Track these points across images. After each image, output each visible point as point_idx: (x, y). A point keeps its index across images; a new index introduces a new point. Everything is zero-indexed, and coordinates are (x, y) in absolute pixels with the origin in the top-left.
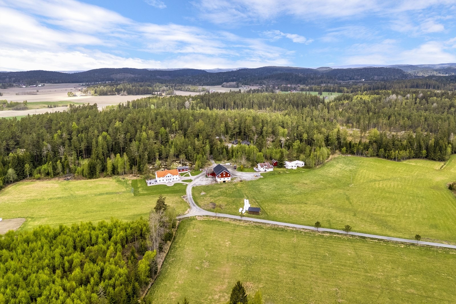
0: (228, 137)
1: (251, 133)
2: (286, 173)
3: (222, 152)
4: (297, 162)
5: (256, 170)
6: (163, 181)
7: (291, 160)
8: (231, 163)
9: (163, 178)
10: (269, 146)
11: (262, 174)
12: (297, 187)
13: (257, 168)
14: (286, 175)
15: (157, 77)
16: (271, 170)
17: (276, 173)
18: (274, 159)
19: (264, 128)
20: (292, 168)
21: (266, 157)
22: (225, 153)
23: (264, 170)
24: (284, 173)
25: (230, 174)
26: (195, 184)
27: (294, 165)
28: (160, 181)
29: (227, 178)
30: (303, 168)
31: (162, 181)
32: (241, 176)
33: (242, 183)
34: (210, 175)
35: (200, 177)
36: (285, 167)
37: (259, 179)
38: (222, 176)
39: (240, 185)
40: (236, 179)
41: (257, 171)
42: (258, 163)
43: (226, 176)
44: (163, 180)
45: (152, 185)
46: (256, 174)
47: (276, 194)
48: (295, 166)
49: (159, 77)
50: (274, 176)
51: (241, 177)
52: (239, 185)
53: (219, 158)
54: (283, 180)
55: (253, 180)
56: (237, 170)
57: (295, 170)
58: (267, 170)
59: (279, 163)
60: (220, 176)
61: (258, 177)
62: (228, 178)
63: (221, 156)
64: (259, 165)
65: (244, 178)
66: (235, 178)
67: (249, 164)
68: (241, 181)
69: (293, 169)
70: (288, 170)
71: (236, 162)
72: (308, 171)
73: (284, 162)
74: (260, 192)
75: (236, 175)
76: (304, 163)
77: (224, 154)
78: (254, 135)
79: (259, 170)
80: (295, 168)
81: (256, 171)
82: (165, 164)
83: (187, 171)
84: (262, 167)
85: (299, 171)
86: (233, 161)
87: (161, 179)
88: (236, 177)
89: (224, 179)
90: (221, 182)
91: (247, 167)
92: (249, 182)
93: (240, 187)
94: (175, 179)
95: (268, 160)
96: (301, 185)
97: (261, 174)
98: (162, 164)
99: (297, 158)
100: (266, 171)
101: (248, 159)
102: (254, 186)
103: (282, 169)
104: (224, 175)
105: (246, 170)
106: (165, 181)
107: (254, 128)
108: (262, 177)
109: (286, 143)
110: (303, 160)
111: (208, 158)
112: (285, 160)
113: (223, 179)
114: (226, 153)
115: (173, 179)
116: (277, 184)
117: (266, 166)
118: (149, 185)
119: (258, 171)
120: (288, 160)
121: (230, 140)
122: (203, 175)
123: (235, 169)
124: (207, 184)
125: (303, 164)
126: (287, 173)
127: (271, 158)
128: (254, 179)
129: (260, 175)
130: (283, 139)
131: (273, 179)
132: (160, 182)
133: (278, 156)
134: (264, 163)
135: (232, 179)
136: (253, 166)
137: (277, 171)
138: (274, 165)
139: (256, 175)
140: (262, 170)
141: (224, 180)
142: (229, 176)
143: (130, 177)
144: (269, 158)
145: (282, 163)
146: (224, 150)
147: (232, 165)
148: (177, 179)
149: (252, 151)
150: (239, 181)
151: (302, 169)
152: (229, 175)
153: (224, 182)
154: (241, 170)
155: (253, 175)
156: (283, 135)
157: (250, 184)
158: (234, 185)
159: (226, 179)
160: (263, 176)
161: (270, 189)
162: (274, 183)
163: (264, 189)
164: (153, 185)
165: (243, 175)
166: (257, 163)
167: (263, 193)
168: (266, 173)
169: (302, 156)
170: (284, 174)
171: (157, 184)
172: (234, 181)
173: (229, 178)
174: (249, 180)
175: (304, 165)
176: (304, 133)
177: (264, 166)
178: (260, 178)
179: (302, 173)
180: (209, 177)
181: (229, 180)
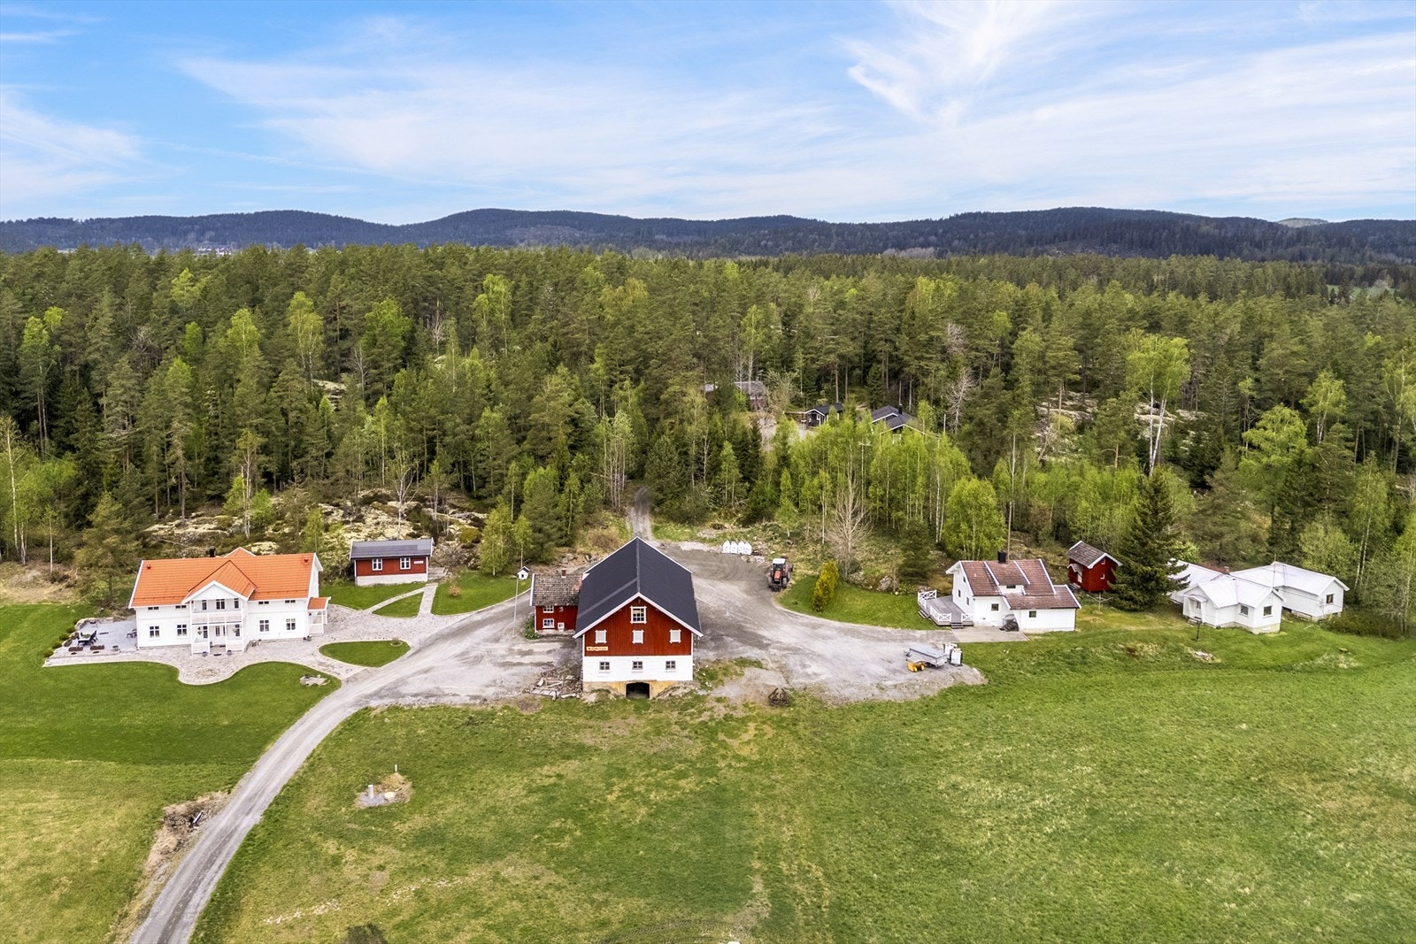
0: (786, 386)
1: (933, 365)
2: (1190, 661)
3: (716, 468)
4: (1276, 574)
5: (933, 612)
6: (179, 640)
7: (1223, 559)
8: (762, 546)
9: (180, 617)
10: (1057, 455)
11: (980, 652)
12: (1325, 821)
13: (946, 593)
14: (1193, 682)
15: (657, 237)
16: (1062, 621)
17: (1098, 651)
18: (1091, 542)
19: (1025, 334)
20: (1243, 621)
21: (1023, 524)
22: (730, 470)
23: (997, 619)
24: (1177, 659)
25: (686, 634)
26: (392, 691)
27: (1256, 599)
28: (155, 631)
29: (662, 659)
30: (1333, 625)
31: (168, 637)
32: (795, 650)
33: (779, 723)
34: (558, 617)
35: (485, 632)
36: (1178, 609)
37: (944, 694)
38: (620, 645)
39: (760, 734)
40: (749, 672)
41: (940, 618)
42: (953, 558)
43: (657, 644)
44: (182, 630)
45: (81, 657)
46: (923, 644)
47: (1101, 898)
48: (1268, 610)
49: (665, 237)
50: (1077, 679)
51: (792, 661)
52: (745, 744)
53: (688, 504)
54: (1164, 727)
55: (892, 695)
56: (782, 602)
57: (1263, 639)
58: (1022, 618)
59: (1127, 570)
60: (601, 636)
61: (944, 680)
62: (670, 665)
63: (705, 491)
64: (959, 574)
65: (813, 668)
66: (743, 662)
67: (885, 564)
68: (779, 700)
69: (1247, 631)
70: (1200, 631)
71: (797, 537)
72: (1390, 660)
73: (1176, 570)
74: (925, 845)
75: (759, 643)
76: (1339, 592)
77: (725, 475)
78: (953, 376)
79: (957, 612)
80: (1270, 625)
81: (929, 623)
83: (422, 577)
84: (983, 588)
85: (1311, 656)
86: (775, 529)
87: (167, 618)
88: (753, 653)
89: (637, 665)
90: (603, 692)
91: (872, 586)
92: (848, 710)
93: (752, 767)
95: (1037, 542)
96: (1360, 801)
97: (971, 655)
99: (1282, 547)
100: (1012, 626)
101: (882, 524)
102: (885, 763)
103: (1151, 623)
104: (638, 637)
105: (859, 602)
106: (192, 634)
107: (952, 333)
108: (973, 676)
109: (1174, 445)
110: (1329, 568)
111: (616, 497)
112: (1175, 554)
113: (622, 670)
114: (736, 471)
115: (264, 626)
116: (1109, 773)
117: (1019, 589)
118: (59, 657)
119: (946, 618)
120: (1202, 553)
121: (797, 402)
123: (776, 586)
124: (490, 693)
125: (1330, 599)
126: (1203, 665)
127: (1063, 534)
128: (901, 686)
129: (956, 658)
130: (1155, 421)
131: (1073, 708)
132: (155, 641)
133: (1121, 517)
134: (1002, 558)
135: (705, 675)
136: (915, 575)
137: (1108, 639)
138: (1084, 588)
139: (916, 659)
140: (983, 615)
141: (639, 676)
142: (683, 648)
143: (25, 585)
144: (1048, 526)
145: (1148, 578)
146: (728, 448)
147: (760, 560)
148: (291, 626)
149: (919, 466)
150: (761, 702)
151: (1331, 636)
152: (675, 637)
153: (638, 689)
154: (819, 602)
155: (894, 650)
156: (1154, 393)
157: (855, 731)
158: (708, 731)
159: (654, 669)
160: (986, 672)
161: (1040, 817)
162: (1082, 750)
163: (978, 811)
164: (87, 658)
165: (818, 646)
166: (949, 555)
167: (958, 862)
168: (1012, 647)
169: (1322, 534)
170: (1171, 667)
172: (718, 693)
173: (678, 659)
174: (853, 694)
175: (1337, 607)
176: (1312, 377)
177: (1003, 590)
178: (959, 690)
179: (1336, 671)
180: (545, 632)
181: (679, 682)
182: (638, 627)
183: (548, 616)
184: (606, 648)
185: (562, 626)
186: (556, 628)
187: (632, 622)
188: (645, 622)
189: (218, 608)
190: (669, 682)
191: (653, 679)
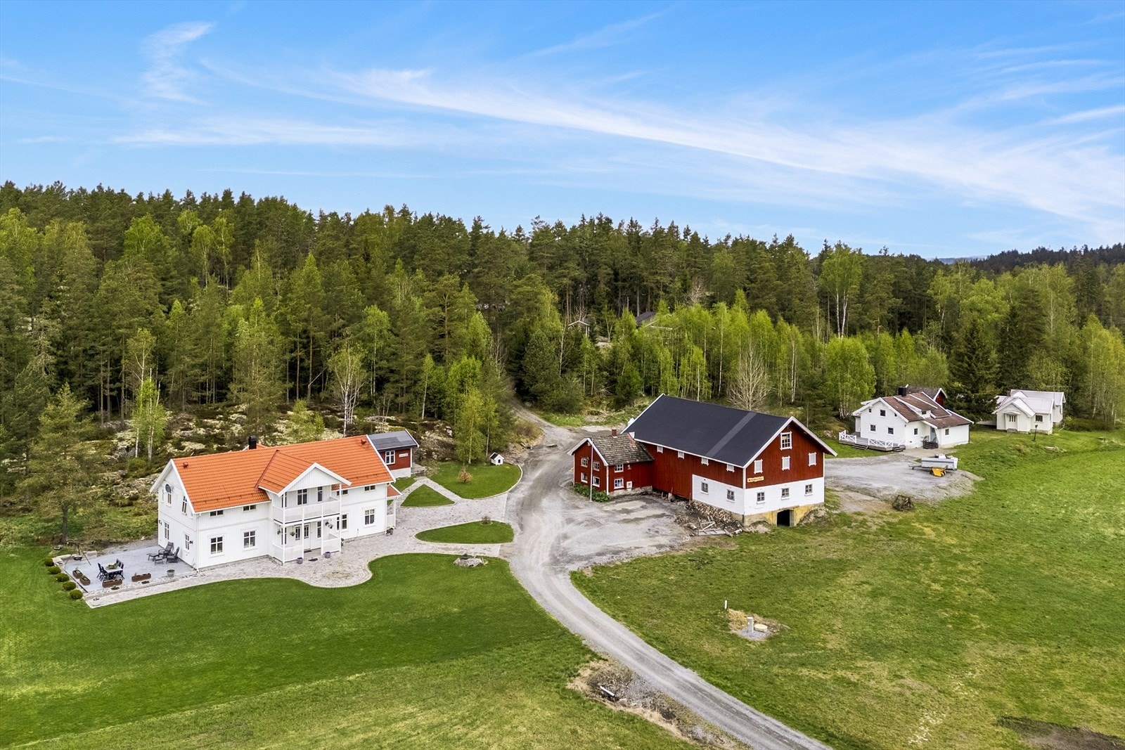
6: (252, 552)
9: (249, 521)
23: (918, 441)
25: (819, 457)
28: (217, 545)
29: (802, 484)
31: (234, 550)
34: (627, 476)
35: (549, 505)
38: (773, 475)
43: (799, 469)
44: (249, 539)
45: (129, 592)
60: (758, 466)
62: (809, 489)
68: (897, 506)
80: (1051, 429)
82: (202, 431)
87: (232, 524)
89: (785, 492)
92: (949, 506)
94: (356, 528)
98: (177, 433)
100: (932, 446)
104: (786, 463)
106: (268, 542)
108: (972, 475)
113: (774, 499)
115: (346, 521)
117: (929, 414)
118: (97, 596)
122: (549, 485)
132: (217, 557)
140: (910, 439)
141: (786, 504)
142: (818, 470)
148: (369, 519)
150: (890, 510)
152: (812, 458)
153: (785, 516)
159: (797, 495)
164: (141, 591)
171: (183, 580)
173: (814, 482)
180: (616, 493)
181: (815, 505)
182: (786, 453)
183: (619, 475)
184: (762, 478)
185: (630, 484)
186: (625, 488)
187: (782, 449)
188: (791, 447)
189: (299, 503)
190: (807, 506)
191: (796, 505)
